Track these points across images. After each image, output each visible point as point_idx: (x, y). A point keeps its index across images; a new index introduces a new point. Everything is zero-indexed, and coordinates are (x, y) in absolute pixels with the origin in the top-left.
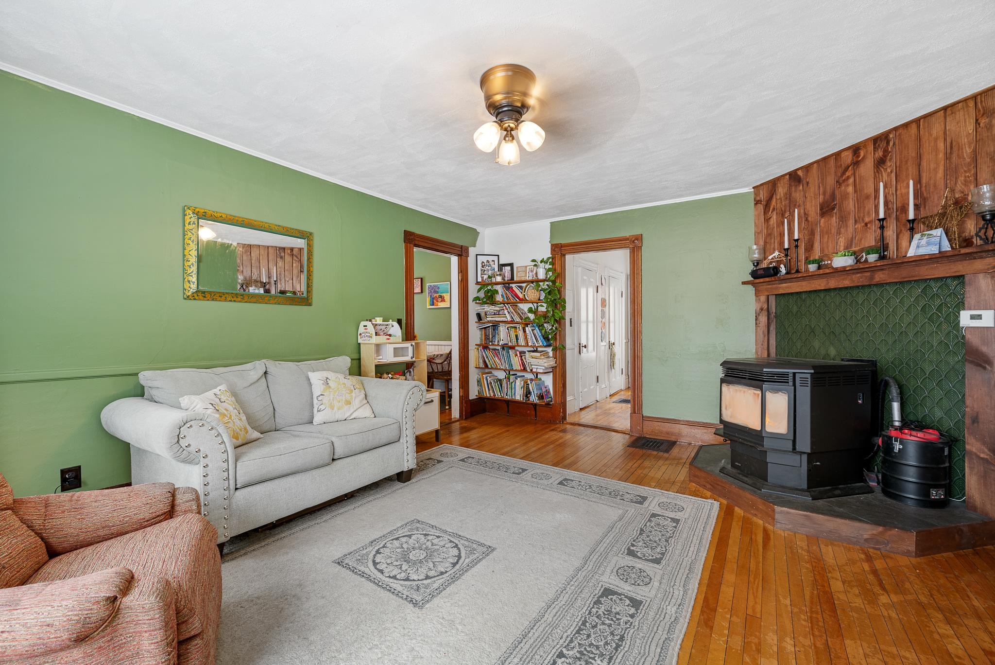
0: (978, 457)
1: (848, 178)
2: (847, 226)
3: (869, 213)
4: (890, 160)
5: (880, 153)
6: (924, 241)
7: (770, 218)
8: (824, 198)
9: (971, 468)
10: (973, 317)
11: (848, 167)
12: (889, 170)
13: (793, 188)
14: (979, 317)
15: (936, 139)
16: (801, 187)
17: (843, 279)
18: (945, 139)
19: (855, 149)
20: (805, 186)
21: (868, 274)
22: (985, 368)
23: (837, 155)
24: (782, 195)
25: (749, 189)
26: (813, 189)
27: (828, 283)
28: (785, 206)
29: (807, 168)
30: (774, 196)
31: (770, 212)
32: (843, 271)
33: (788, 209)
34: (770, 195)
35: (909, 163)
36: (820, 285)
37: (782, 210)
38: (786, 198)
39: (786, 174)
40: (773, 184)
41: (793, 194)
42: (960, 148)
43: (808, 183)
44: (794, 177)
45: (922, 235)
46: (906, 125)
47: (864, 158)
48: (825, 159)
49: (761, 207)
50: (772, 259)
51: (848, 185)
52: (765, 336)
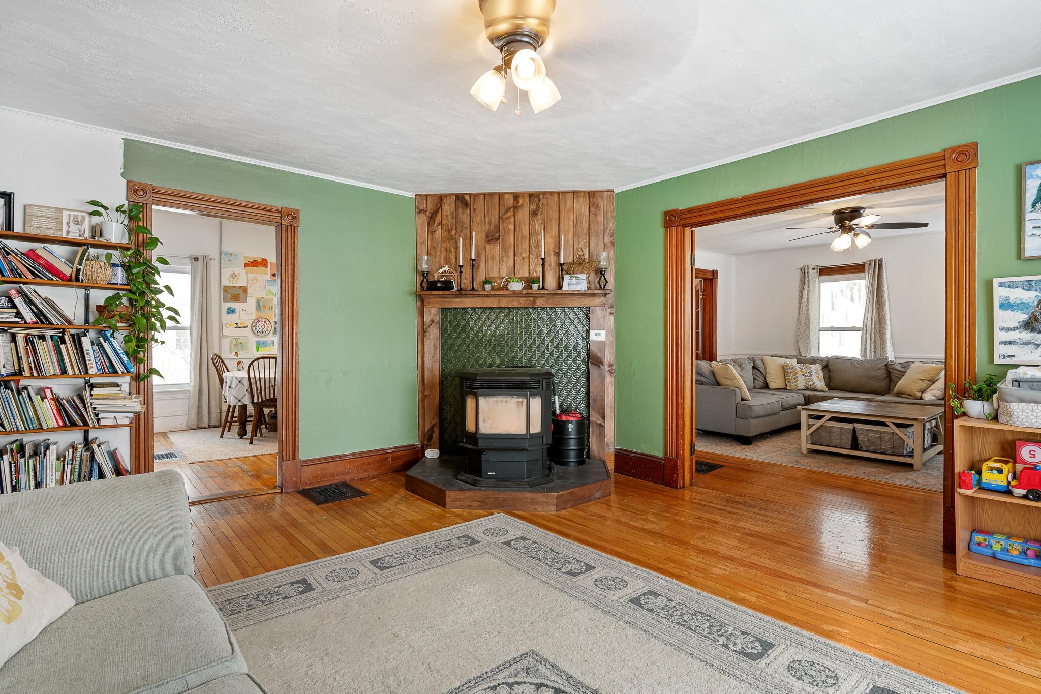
0: (596, 423)
1: (510, 217)
2: (508, 257)
3: (525, 250)
4: (541, 214)
5: (533, 207)
6: (574, 281)
7: (435, 231)
8: (490, 228)
9: (593, 432)
10: (596, 335)
11: (510, 209)
12: (540, 222)
13: (460, 209)
14: (599, 334)
15: (568, 211)
16: (468, 211)
17: (513, 301)
18: (574, 213)
19: (516, 196)
20: (472, 211)
21: (532, 299)
22: (599, 367)
23: (501, 195)
24: (449, 213)
25: (411, 195)
26: (479, 216)
27: (499, 302)
28: (452, 224)
29: (475, 196)
30: (440, 211)
31: (435, 226)
32: (516, 294)
33: (455, 227)
34: (435, 208)
35: (553, 222)
36: (492, 303)
37: (448, 227)
38: (453, 217)
39: (454, 194)
40: (440, 199)
41: (460, 215)
42: (581, 223)
43: (475, 210)
44: (461, 200)
45: (571, 277)
46: (551, 193)
47: (522, 205)
48: (491, 194)
49: (423, 218)
50: (442, 273)
51: (510, 223)
52: (436, 348)
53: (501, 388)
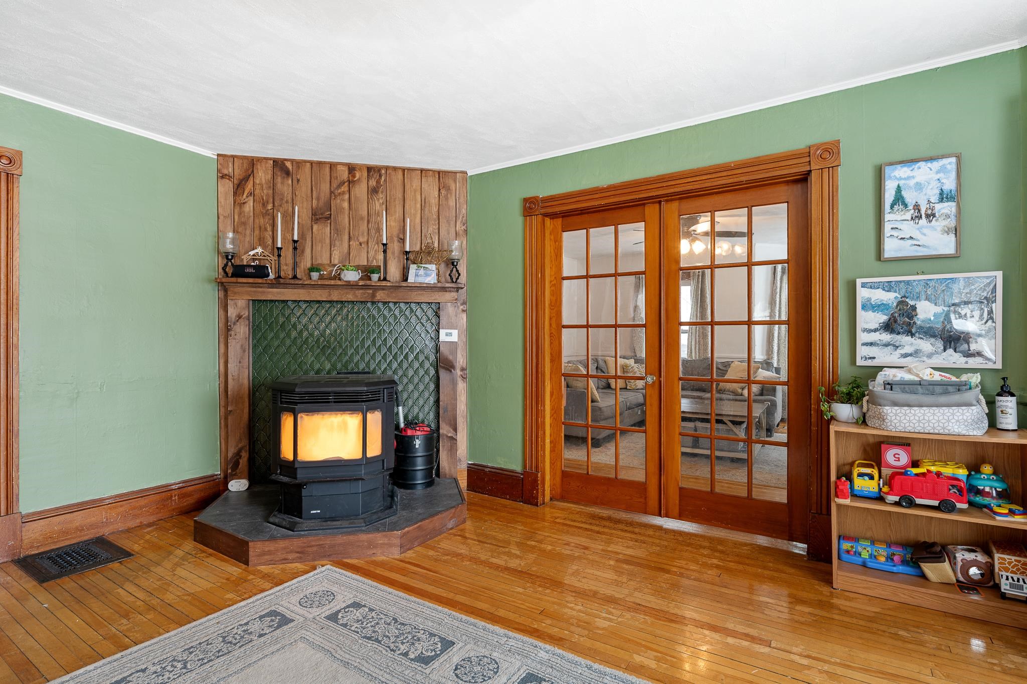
0: (447, 436)
1: (344, 193)
2: (342, 240)
3: (363, 234)
4: (382, 192)
5: (373, 183)
6: (422, 272)
7: (244, 203)
8: (318, 204)
9: (443, 446)
10: (447, 335)
11: (344, 183)
12: (381, 201)
13: (279, 178)
14: (450, 334)
15: (415, 191)
16: (290, 182)
17: (347, 293)
18: (421, 194)
19: (352, 168)
20: (295, 182)
21: (371, 291)
22: (451, 371)
23: (332, 166)
24: (264, 181)
25: (211, 154)
26: (304, 189)
27: (330, 295)
28: (267, 195)
29: (299, 164)
30: (251, 178)
31: (245, 196)
32: (350, 285)
33: (271, 200)
34: (244, 174)
35: (397, 202)
36: (321, 295)
37: (263, 199)
38: (270, 187)
39: (270, 159)
40: (252, 163)
41: (279, 186)
42: (430, 206)
43: (298, 180)
44: (279, 165)
45: (419, 267)
46: (395, 169)
47: (359, 179)
48: (320, 164)
49: (227, 187)
50: (254, 255)
51: (343, 200)
52: (244, 351)
53: (329, 402)
